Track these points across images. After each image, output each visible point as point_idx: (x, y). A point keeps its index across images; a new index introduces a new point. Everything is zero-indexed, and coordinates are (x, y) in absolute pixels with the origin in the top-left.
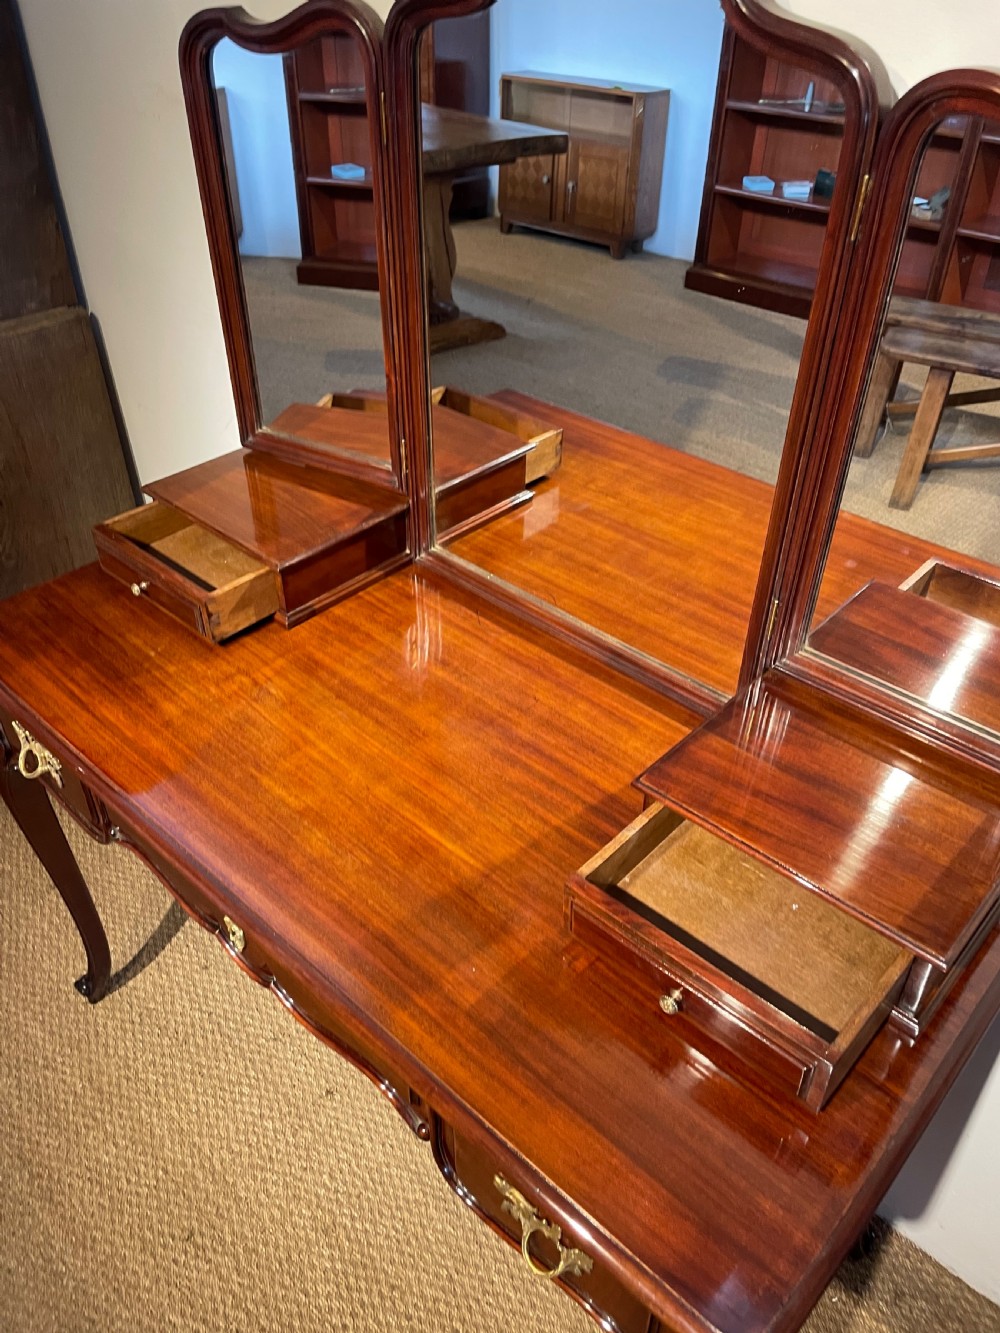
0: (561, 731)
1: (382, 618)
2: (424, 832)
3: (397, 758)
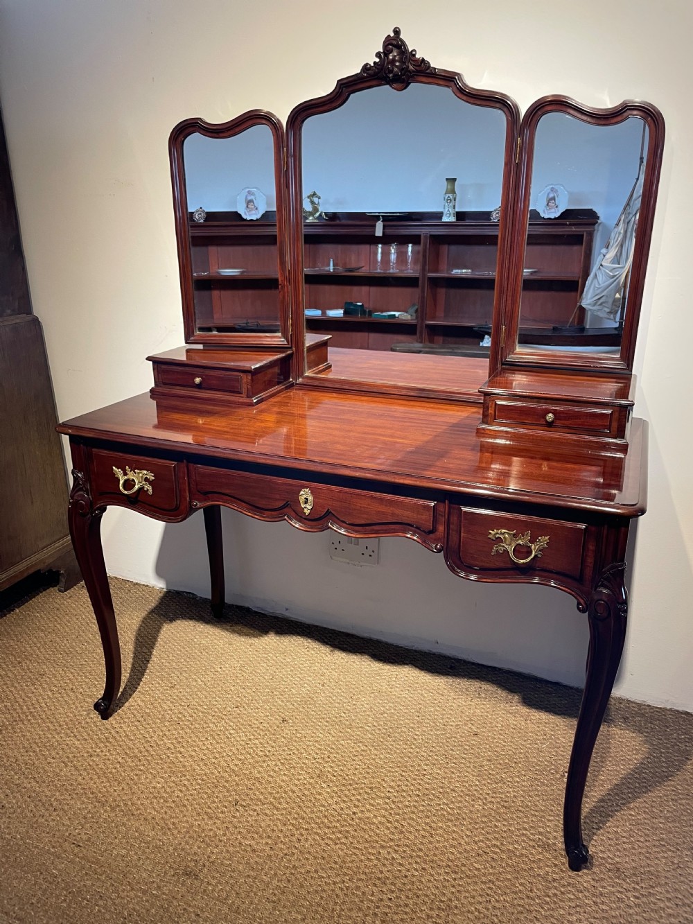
2: (385, 439)
3: (350, 427)
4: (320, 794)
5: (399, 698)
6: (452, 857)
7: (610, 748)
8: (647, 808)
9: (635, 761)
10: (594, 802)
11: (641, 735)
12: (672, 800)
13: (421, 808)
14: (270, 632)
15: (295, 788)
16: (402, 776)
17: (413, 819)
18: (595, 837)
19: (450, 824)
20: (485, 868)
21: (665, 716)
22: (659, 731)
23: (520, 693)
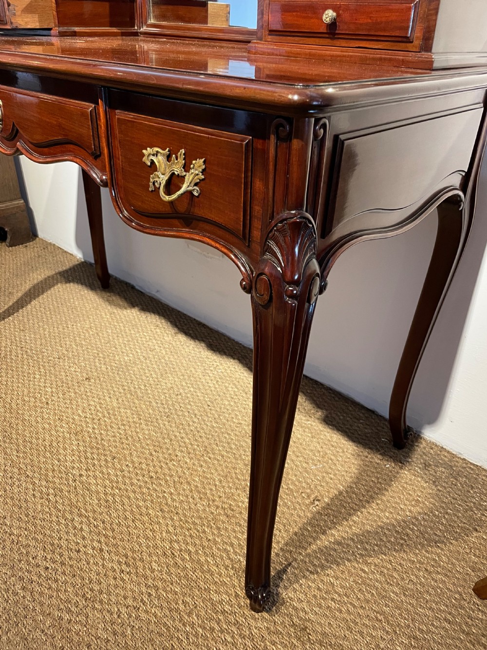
4: (65, 449)
5: (203, 385)
6: (137, 547)
7: (387, 491)
8: (388, 570)
9: (408, 513)
10: (328, 541)
11: (433, 487)
12: (426, 570)
13: (145, 490)
14: (136, 308)
15: (47, 437)
16: (151, 455)
17: (129, 498)
18: (302, 581)
19: (160, 514)
20: (161, 571)
21: (478, 475)
22: (460, 490)
23: (327, 410)
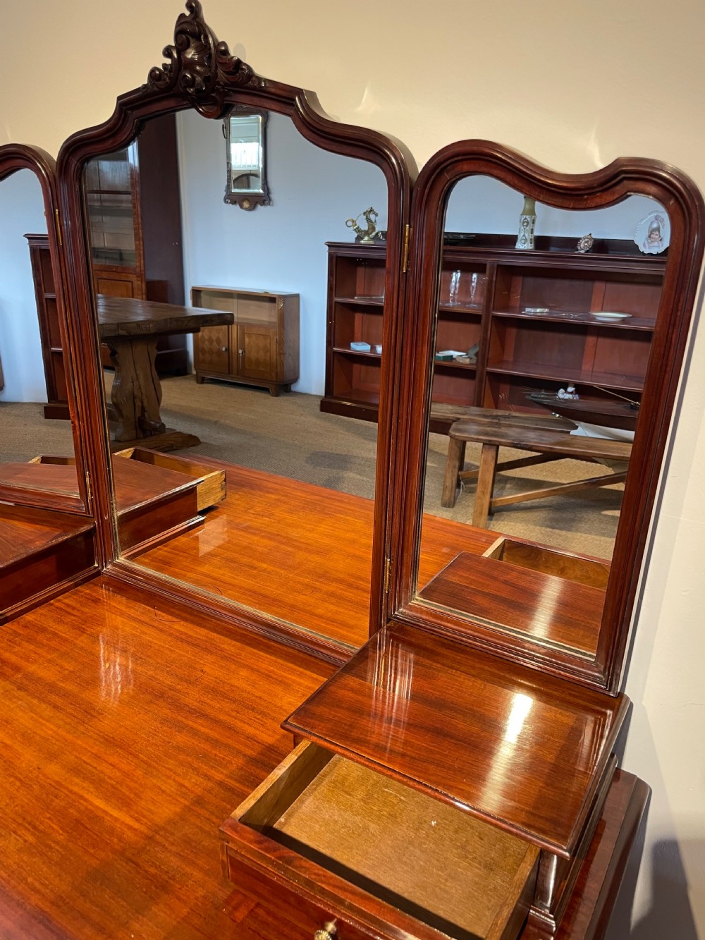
0: (224, 696)
1: (68, 619)
2: (91, 804)
3: (70, 737)
